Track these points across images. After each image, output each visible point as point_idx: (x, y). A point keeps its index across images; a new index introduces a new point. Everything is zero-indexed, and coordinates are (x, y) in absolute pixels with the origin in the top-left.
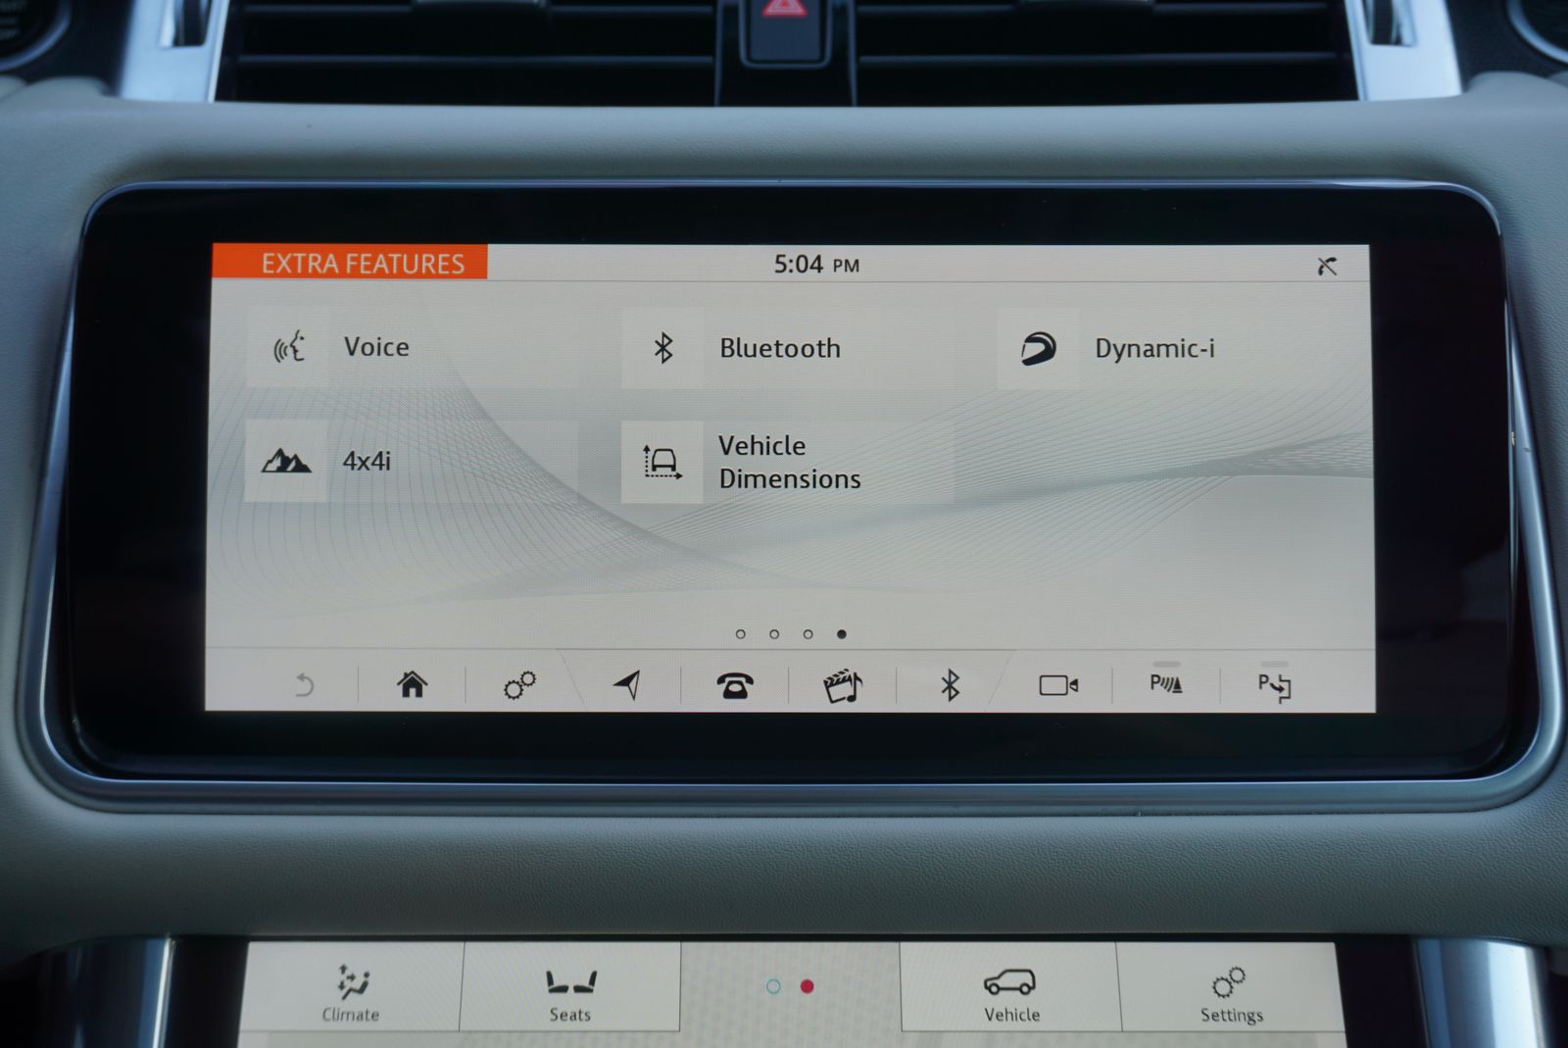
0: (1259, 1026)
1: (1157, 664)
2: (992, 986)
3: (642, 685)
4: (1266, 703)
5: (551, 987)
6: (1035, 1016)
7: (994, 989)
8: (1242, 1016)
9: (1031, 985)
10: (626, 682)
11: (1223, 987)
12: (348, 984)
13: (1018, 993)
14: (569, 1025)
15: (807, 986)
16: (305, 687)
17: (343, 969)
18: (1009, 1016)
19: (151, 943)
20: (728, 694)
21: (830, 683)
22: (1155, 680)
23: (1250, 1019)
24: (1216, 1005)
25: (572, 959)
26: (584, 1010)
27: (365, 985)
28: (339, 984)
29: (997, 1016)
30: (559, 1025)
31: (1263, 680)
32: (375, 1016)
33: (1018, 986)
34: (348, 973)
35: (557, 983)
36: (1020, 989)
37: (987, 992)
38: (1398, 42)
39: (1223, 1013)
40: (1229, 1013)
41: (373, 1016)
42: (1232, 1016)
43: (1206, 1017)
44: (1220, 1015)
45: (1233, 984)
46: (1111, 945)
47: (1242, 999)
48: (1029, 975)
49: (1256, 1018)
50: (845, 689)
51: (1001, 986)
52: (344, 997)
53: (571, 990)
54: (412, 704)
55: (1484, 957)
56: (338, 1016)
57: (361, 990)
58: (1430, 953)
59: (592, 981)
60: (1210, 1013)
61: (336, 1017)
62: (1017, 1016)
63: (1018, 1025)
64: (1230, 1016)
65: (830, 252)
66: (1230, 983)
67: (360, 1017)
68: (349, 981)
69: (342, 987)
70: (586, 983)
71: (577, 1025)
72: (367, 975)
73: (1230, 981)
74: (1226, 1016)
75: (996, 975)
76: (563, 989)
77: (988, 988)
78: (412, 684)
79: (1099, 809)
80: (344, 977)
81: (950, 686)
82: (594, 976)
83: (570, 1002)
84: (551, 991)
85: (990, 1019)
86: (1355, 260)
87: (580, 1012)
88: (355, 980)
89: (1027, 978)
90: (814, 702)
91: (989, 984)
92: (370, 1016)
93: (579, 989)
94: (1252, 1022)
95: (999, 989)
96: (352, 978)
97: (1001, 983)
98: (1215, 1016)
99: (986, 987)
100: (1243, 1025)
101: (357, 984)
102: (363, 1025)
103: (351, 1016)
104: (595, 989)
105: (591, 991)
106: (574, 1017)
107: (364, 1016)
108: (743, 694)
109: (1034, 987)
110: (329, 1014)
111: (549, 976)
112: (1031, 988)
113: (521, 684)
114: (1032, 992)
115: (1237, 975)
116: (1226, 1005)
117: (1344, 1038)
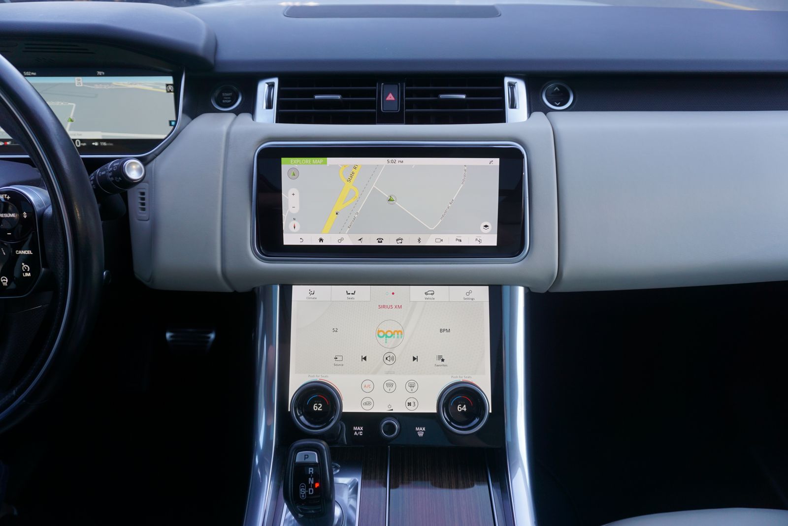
0: (474, 301)
1: (458, 237)
2: (426, 294)
3: (363, 240)
4: (477, 244)
5: (347, 293)
6: (434, 299)
10: (360, 240)
11: (468, 294)
14: (351, 300)
15: (393, 294)
16: (302, 240)
17: (310, 290)
18: (429, 298)
19: (274, 286)
20: (379, 242)
21: (397, 240)
22: (457, 239)
24: (466, 297)
25: (351, 288)
26: (353, 297)
27: (314, 293)
29: (427, 299)
30: (349, 300)
31: (476, 239)
33: (431, 293)
38: (515, 108)
43: (464, 299)
46: (448, 287)
47: (471, 296)
49: (473, 299)
50: (400, 241)
52: (310, 295)
54: (321, 244)
55: (518, 289)
56: (309, 298)
58: (506, 290)
62: (431, 299)
64: (469, 299)
65: (398, 159)
67: (313, 298)
69: (310, 293)
71: (352, 300)
72: (314, 291)
73: (469, 293)
76: (349, 294)
78: (321, 240)
79: (445, 263)
81: (419, 240)
82: (355, 291)
83: (351, 296)
86: (496, 161)
89: (433, 292)
90: (395, 244)
92: (315, 298)
93: (352, 294)
97: (428, 293)
98: (466, 299)
100: (471, 300)
101: (312, 293)
102: (314, 300)
104: (355, 294)
108: (381, 242)
111: (347, 291)
113: (341, 240)
114: (433, 294)
115: (470, 292)
116: (468, 297)
117: (488, 303)
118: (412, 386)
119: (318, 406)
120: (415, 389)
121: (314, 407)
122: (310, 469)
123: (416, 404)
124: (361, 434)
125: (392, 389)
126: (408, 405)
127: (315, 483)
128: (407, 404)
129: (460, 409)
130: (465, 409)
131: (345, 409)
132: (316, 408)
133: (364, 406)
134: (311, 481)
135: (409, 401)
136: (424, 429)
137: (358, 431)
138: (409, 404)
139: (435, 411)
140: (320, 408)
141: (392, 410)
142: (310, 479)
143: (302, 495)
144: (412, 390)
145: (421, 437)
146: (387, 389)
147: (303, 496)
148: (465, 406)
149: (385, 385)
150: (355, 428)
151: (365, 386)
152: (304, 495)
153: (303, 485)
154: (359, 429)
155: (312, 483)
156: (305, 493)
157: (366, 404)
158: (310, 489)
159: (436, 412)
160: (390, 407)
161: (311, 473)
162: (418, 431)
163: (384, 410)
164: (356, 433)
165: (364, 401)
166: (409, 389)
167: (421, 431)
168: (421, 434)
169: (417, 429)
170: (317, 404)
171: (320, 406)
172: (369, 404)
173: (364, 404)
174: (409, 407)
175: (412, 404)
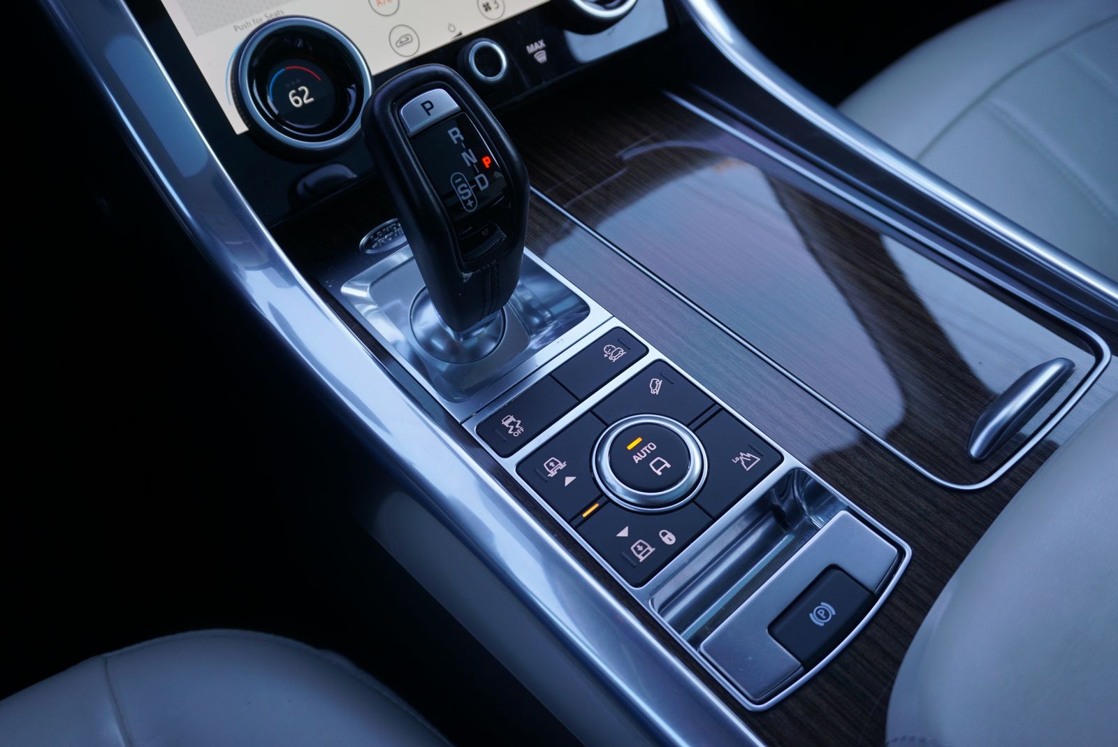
119: (301, 94)
121: (292, 100)
122: (450, 132)
126: (486, 10)
127: (479, 158)
128: (483, 9)
132: (297, 102)
133: (400, 50)
134: (469, 157)
136: (542, 44)
138: (487, 7)
140: (308, 98)
141: (461, 34)
142: (464, 155)
143: (466, 202)
145: (544, 64)
147: (470, 203)
151: (378, 2)
152: (472, 198)
153: (457, 177)
155: (475, 161)
156: (470, 192)
157: (401, 43)
158: (477, 178)
160: (452, 29)
161: (458, 139)
162: (535, 53)
165: (395, 38)
167: (538, 50)
168: (541, 58)
169: (530, 50)
170: (293, 91)
171: (303, 92)
172: (408, 39)
173: (398, 44)
174: (489, 14)
175: (492, 5)
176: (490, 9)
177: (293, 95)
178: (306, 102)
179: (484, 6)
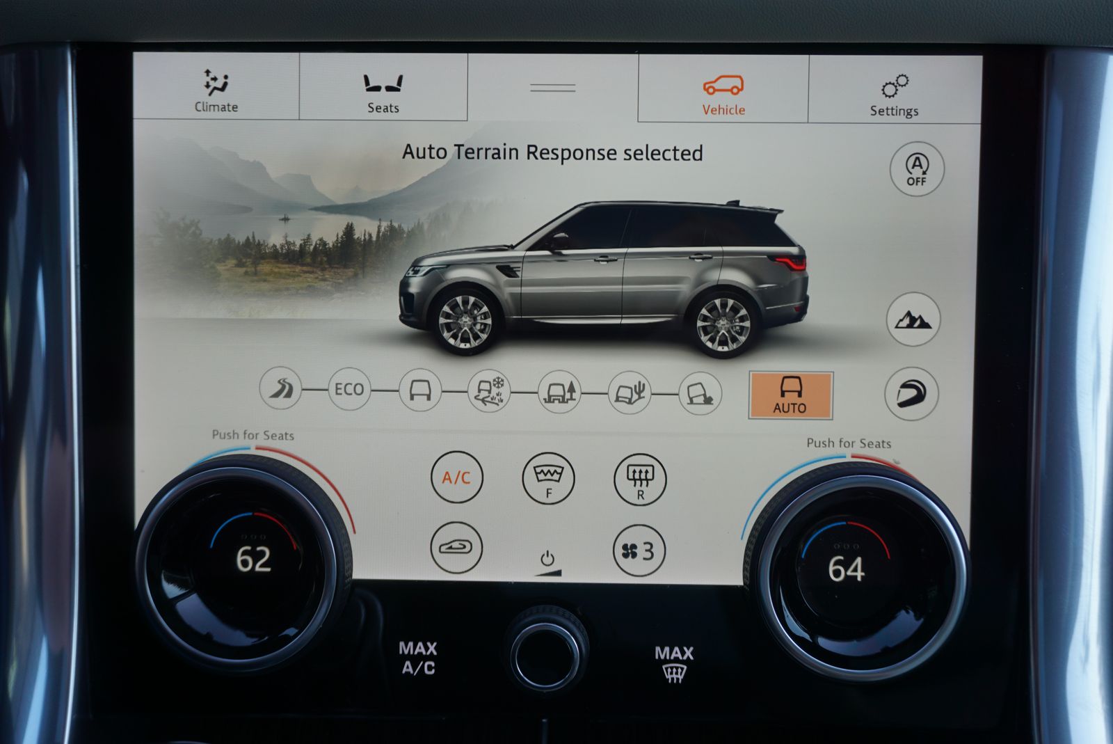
0: (914, 119)
2: (709, 88)
5: (368, 87)
6: (742, 111)
7: (711, 90)
8: (902, 111)
9: (740, 87)
11: (890, 90)
12: (213, 84)
13: (729, 93)
14: (382, 115)
17: (208, 72)
18: (721, 110)
23: (908, 114)
24: (884, 103)
25: (383, 65)
26: (394, 105)
27: (225, 84)
28: (205, 84)
29: (712, 111)
30: (375, 115)
32: (235, 108)
33: (730, 88)
34: (212, 75)
35: (372, 84)
36: (731, 90)
37: (706, 92)
39: (887, 109)
40: (892, 109)
41: (233, 108)
42: (894, 112)
43: (874, 113)
44: (885, 111)
45: (898, 88)
46: (803, 55)
47: (904, 99)
48: (738, 79)
49: (913, 113)
51: (716, 88)
52: (210, 94)
53: (383, 89)
56: (206, 108)
57: (223, 89)
58: (1058, 68)
59: (399, 83)
60: (877, 110)
61: (205, 109)
62: (727, 111)
63: (728, 118)
64: (893, 111)
66: (896, 87)
67: (224, 109)
68: (213, 81)
69: (208, 86)
70: (395, 84)
71: (389, 115)
72: (226, 77)
73: (896, 85)
74: (890, 112)
75: (713, 80)
76: (377, 89)
77: (706, 90)
80: (208, 79)
82: (401, 78)
83: (383, 98)
84: (368, 90)
85: (706, 113)
87: (391, 106)
88: (217, 81)
89: (737, 82)
91: (707, 86)
92: (231, 108)
93: (389, 89)
94: (909, 116)
95: (715, 90)
96: (215, 79)
97: (717, 85)
98: (881, 111)
99: (705, 89)
100: (902, 118)
101: (219, 84)
102: (226, 114)
103: (216, 107)
104: (401, 88)
105: (399, 90)
106: (386, 110)
107: (227, 107)
109: (742, 89)
110: (200, 106)
111: (366, 78)
112: (740, 90)
114: (740, 92)
115: (902, 81)
116: (890, 103)
117: (978, 128)
118: (640, 478)
119: (257, 556)
120: (652, 491)
121: (239, 559)
123: (658, 550)
124: (429, 668)
125: (559, 490)
126: (625, 556)
128: (619, 551)
129: (837, 573)
130: (859, 575)
131: (362, 570)
132: (245, 563)
133: (441, 559)
135: (628, 539)
136: (688, 653)
137: (416, 659)
138: (630, 551)
139: (734, 577)
140: (262, 566)
141: (558, 573)
144: (640, 494)
145: (675, 686)
146: (538, 490)
148: (859, 560)
149: (530, 470)
150: (405, 648)
151: (447, 477)
154: (420, 648)
157: (449, 548)
159: (740, 583)
160: (548, 560)
162: (666, 661)
163: (528, 573)
164: (408, 667)
165: (444, 536)
166: (629, 490)
167: (676, 660)
168: (675, 674)
169: (661, 653)
170: (249, 548)
171: (262, 554)
172: (465, 547)
173: (443, 549)
174: (627, 563)
175: (641, 551)
176: (634, 555)
177: (244, 553)
178: (257, 569)
179: (625, 547)
